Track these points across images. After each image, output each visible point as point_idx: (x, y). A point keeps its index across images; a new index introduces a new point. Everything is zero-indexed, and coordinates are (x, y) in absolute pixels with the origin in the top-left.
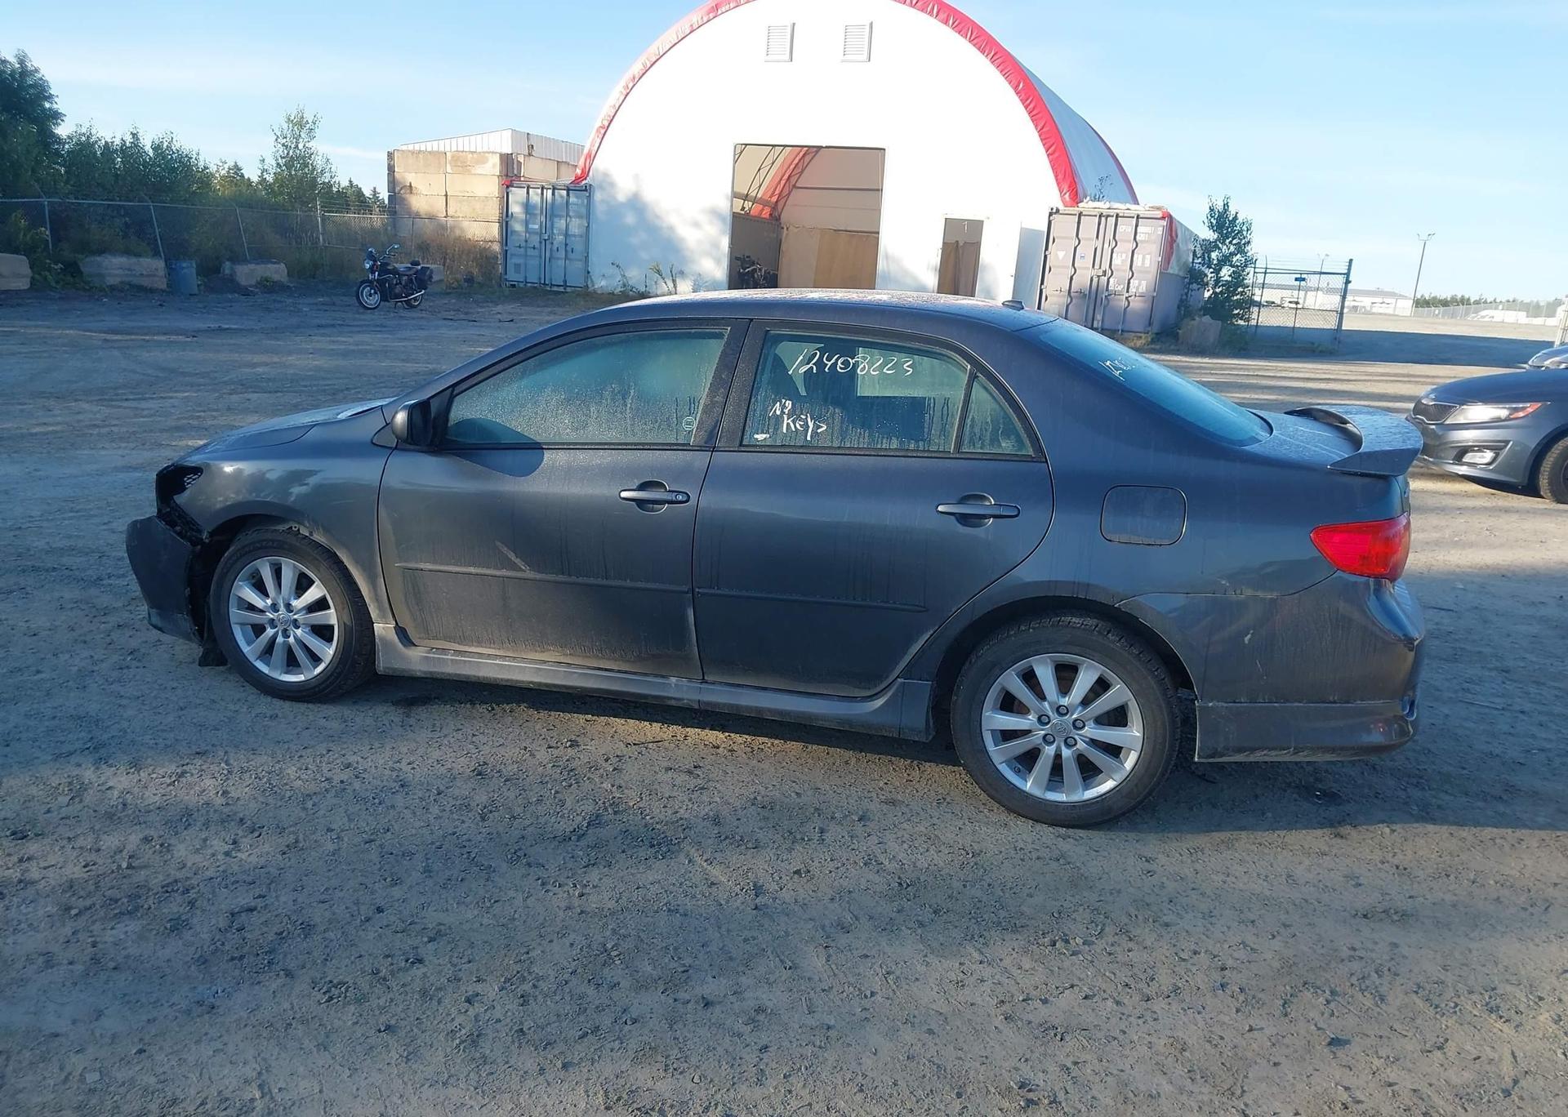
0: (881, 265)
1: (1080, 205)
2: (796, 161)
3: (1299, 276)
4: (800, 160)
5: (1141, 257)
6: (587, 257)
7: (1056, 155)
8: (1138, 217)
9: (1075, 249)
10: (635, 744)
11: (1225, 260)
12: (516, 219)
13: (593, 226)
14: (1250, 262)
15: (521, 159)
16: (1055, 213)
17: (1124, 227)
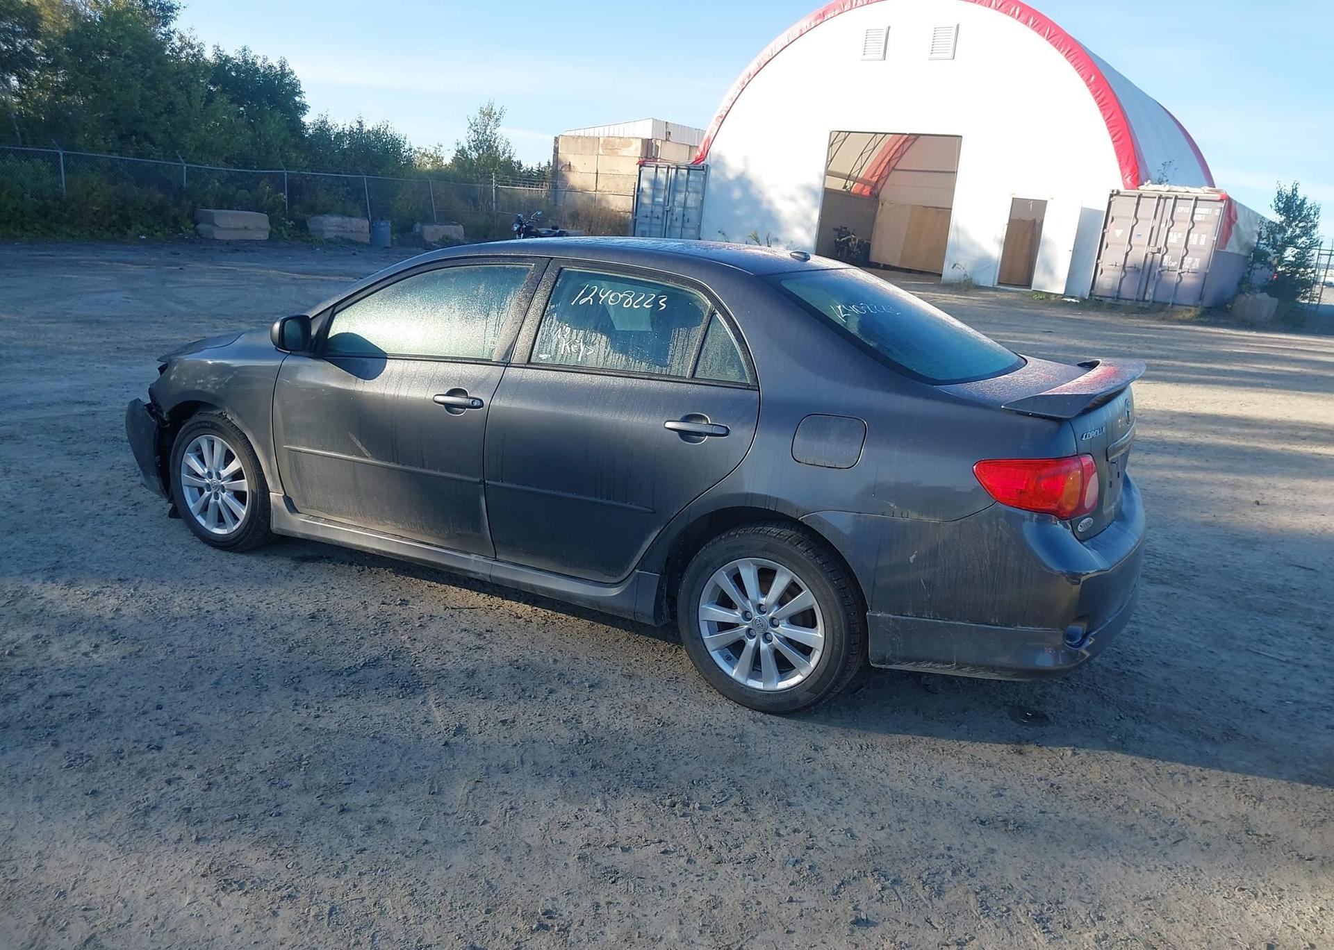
0: (952, 236)
1: (1141, 187)
2: (897, 146)
4: (900, 146)
5: (1196, 236)
6: (699, 226)
7: (1120, 142)
8: (1196, 199)
9: (1133, 228)
10: (452, 608)
11: (1290, 242)
12: (646, 195)
13: (707, 201)
15: (659, 143)
16: (1115, 195)
17: (1182, 208)
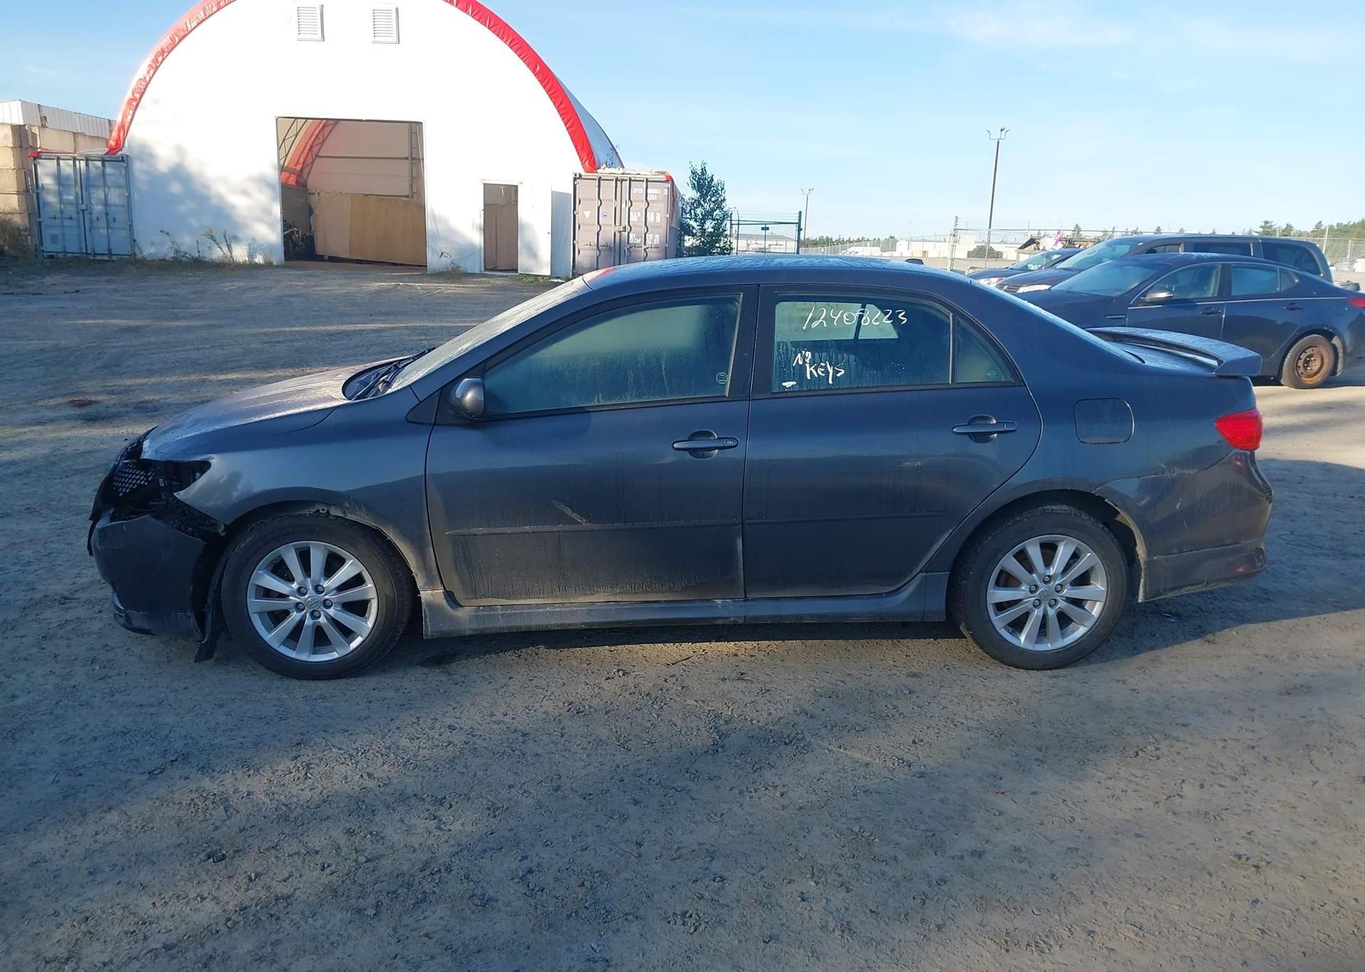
0: (430, 225)
1: (599, 171)
2: (316, 133)
3: (764, 226)
4: (320, 132)
5: (652, 214)
6: (131, 227)
7: (574, 129)
8: (647, 180)
9: (599, 208)
10: (673, 664)
11: (708, 215)
12: (48, 191)
13: (136, 196)
14: (726, 216)
15: (36, 130)
16: (579, 178)
17: (637, 189)
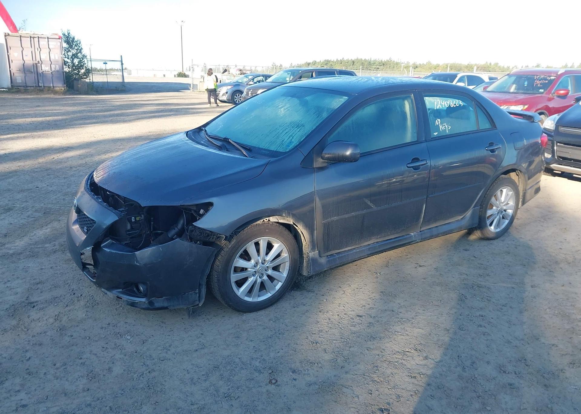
1: (19, 32)
3: (104, 62)
8: (48, 38)
9: (22, 52)
16: (7, 35)
17: (43, 42)
